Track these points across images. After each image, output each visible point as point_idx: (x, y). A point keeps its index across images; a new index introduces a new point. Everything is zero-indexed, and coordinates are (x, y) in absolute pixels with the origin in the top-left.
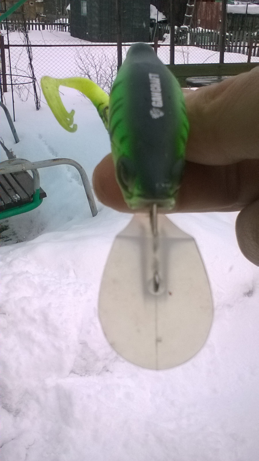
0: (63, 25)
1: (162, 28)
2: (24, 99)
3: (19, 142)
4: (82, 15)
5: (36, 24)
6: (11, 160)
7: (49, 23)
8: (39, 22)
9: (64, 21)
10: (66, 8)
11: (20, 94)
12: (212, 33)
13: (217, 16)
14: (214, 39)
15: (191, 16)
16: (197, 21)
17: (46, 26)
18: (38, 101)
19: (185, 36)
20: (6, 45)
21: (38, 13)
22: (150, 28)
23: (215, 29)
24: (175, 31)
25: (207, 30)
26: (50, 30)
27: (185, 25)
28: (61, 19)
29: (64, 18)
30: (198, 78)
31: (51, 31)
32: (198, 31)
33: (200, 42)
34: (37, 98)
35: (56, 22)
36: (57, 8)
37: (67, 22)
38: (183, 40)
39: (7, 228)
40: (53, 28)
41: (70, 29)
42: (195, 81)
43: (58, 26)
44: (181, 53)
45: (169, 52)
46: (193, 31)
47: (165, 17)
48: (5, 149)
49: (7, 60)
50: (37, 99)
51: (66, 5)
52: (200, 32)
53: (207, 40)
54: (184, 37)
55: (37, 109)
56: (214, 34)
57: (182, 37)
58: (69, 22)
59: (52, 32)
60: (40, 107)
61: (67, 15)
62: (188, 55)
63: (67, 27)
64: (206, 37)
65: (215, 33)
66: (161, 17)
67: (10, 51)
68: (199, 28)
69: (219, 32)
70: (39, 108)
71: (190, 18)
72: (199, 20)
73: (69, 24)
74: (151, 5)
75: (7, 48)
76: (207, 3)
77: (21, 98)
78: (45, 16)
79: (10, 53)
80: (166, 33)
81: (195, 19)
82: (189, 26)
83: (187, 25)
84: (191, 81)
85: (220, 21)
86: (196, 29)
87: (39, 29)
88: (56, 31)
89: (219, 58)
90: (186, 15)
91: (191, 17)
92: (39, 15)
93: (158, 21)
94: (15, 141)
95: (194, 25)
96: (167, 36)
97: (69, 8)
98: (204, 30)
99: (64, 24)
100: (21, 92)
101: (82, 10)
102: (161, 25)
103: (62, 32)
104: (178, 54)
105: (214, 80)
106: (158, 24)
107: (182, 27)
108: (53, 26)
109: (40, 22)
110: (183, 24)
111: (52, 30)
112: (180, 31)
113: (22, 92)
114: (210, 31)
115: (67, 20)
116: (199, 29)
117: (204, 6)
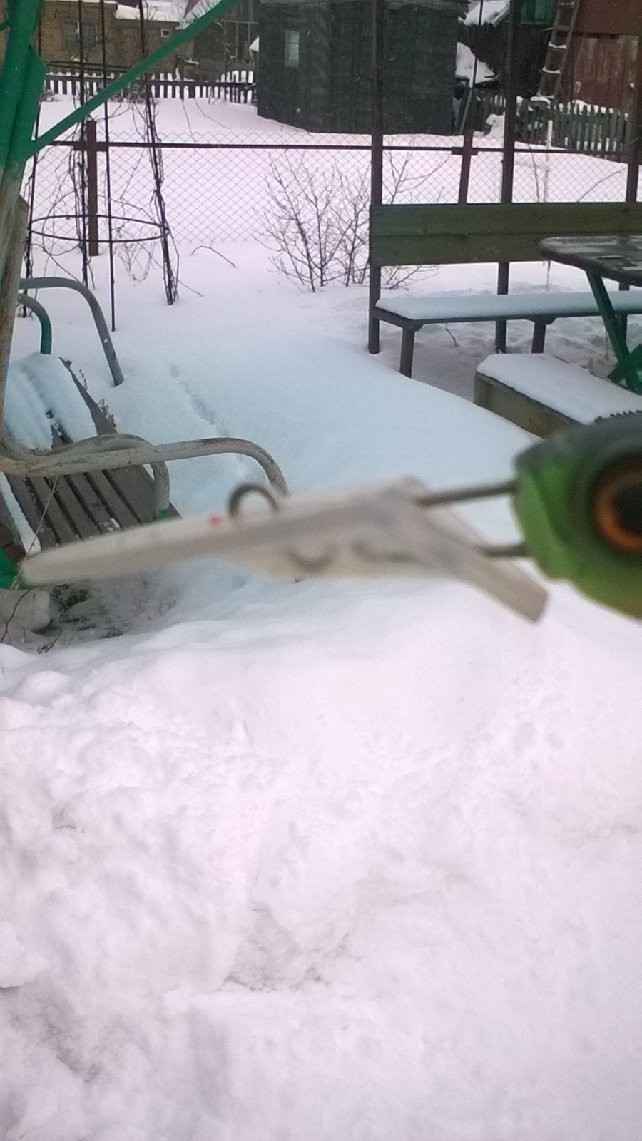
0: (240, 87)
1: (484, 99)
2: (139, 275)
3: (122, 382)
4: (287, 64)
5: (174, 84)
6: (102, 436)
7: (206, 81)
8: (182, 78)
9: (242, 76)
10: (249, 46)
11: (129, 263)
12: (610, 116)
13: (624, 75)
14: (613, 130)
15: (558, 72)
16: (573, 86)
17: (198, 89)
18: (173, 283)
19: (540, 121)
20: (100, 143)
21: (179, 57)
22: (454, 99)
23: (617, 106)
24: (518, 110)
25: (596, 108)
26: (208, 99)
27: (542, 94)
28: (236, 73)
29: (243, 70)
30: (571, 241)
31: (209, 102)
32: (575, 109)
33: (579, 136)
34: (170, 275)
35: (223, 80)
36: (227, 44)
37: (251, 81)
38: (535, 130)
39: (87, 596)
40: (216, 95)
41: (255, 96)
42: (563, 247)
43: (228, 89)
44: (530, 171)
45: (500, 166)
46: (561, 110)
47: (492, 74)
48: (89, 400)
49: (101, 179)
50: (170, 277)
51: (249, 38)
52: (580, 114)
53: (597, 133)
54: (539, 125)
55: (168, 300)
56: (614, 119)
57: (533, 124)
58: (254, 81)
59: (213, 104)
60: (176, 298)
61: (252, 62)
62: (546, 176)
63: (250, 93)
64: (595, 126)
65: (618, 117)
66: (483, 74)
67: (110, 157)
68: (578, 102)
69: (626, 115)
70: (175, 300)
71: (555, 77)
72: (578, 83)
73: (254, 84)
74: (459, 45)
75: (103, 151)
76: (599, 42)
77: (131, 273)
78: (197, 63)
79: (110, 162)
80: (494, 113)
81: (567, 80)
82: (552, 97)
83: (547, 94)
84: (552, 246)
85: (632, 85)
86: (569, 104)
87: (182, 97)
88: (222, 102)
89: (625, 184)
90: (545, 69)
91: (556, 74)
92: (183, 61)
93: (477, 82)
94: (113, 381)
95: (566, 95)
96: (498, 122)
97: (255, 45)
98: (589, 108)
99: (243, 84)
100: (133, 257)
101: (288, 53)
102: (483, 92)
103: (237, 104)
104: (521, 171)
105: (611, 246)
106: (476, 90)
107: (533, 99)
108: (216, 89)
109: (185, 80)
110: (537, 91)
111: (212, 100)
112: (530, 109)
113: (135, 258)
114: (604, 110)
115: (251, 74)
116: (578, 106)
117: (591, 49)
